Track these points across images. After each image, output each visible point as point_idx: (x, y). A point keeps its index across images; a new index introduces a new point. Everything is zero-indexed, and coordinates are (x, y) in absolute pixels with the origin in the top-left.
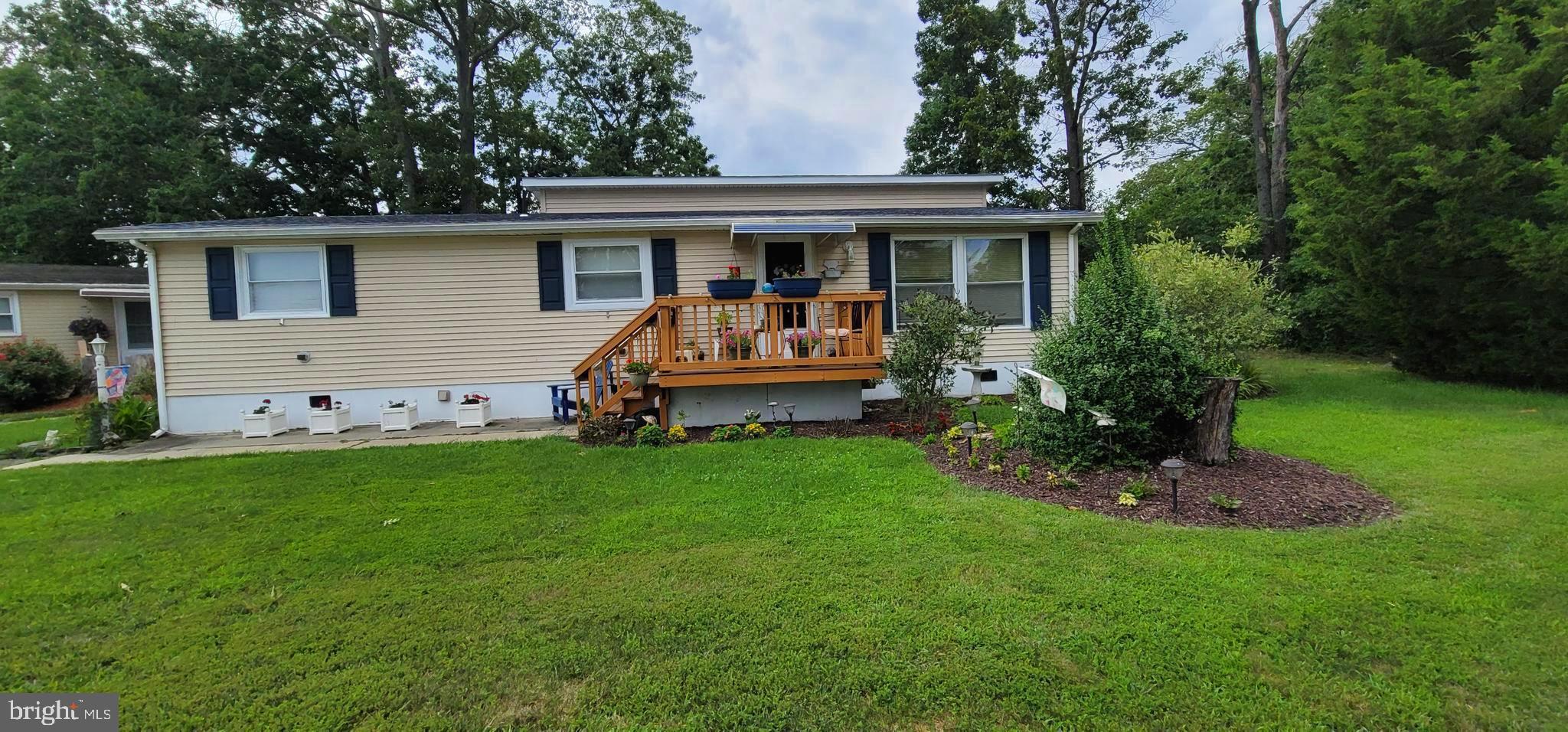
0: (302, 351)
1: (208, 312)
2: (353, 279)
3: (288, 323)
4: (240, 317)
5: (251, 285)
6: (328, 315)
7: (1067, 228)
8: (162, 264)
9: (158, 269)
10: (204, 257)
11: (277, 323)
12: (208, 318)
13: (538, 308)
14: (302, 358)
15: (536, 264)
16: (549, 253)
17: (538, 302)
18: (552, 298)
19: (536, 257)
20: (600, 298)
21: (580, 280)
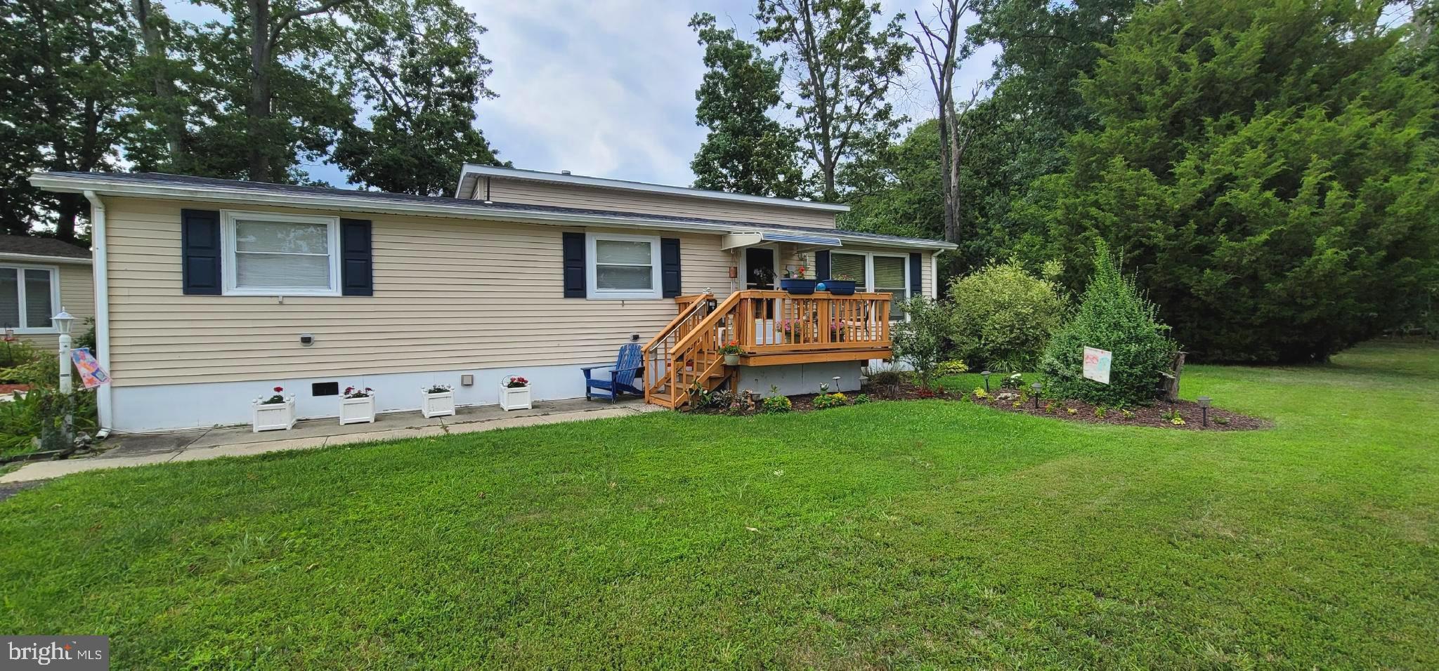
0: (306, 332)
1: (181, 285)
2: (371, 256)
3: (286, 301)
4: (225, 293)
5: (238, 255)
6: (339, 293)
7: (931, 252)
8: (114, 224)
9: (107, 228)
10: (179, 219)
11: (276, 301)
12: (181, 292)
13: (562, 295)
14: (306, 340)
15: (561, 253)
16: (574, 243)
17: (562, 289)
18: (575, 286)
19: (561, 247)
20: (617, 287)
21: (601, 270)
